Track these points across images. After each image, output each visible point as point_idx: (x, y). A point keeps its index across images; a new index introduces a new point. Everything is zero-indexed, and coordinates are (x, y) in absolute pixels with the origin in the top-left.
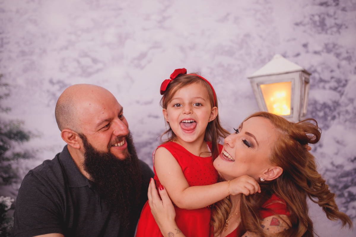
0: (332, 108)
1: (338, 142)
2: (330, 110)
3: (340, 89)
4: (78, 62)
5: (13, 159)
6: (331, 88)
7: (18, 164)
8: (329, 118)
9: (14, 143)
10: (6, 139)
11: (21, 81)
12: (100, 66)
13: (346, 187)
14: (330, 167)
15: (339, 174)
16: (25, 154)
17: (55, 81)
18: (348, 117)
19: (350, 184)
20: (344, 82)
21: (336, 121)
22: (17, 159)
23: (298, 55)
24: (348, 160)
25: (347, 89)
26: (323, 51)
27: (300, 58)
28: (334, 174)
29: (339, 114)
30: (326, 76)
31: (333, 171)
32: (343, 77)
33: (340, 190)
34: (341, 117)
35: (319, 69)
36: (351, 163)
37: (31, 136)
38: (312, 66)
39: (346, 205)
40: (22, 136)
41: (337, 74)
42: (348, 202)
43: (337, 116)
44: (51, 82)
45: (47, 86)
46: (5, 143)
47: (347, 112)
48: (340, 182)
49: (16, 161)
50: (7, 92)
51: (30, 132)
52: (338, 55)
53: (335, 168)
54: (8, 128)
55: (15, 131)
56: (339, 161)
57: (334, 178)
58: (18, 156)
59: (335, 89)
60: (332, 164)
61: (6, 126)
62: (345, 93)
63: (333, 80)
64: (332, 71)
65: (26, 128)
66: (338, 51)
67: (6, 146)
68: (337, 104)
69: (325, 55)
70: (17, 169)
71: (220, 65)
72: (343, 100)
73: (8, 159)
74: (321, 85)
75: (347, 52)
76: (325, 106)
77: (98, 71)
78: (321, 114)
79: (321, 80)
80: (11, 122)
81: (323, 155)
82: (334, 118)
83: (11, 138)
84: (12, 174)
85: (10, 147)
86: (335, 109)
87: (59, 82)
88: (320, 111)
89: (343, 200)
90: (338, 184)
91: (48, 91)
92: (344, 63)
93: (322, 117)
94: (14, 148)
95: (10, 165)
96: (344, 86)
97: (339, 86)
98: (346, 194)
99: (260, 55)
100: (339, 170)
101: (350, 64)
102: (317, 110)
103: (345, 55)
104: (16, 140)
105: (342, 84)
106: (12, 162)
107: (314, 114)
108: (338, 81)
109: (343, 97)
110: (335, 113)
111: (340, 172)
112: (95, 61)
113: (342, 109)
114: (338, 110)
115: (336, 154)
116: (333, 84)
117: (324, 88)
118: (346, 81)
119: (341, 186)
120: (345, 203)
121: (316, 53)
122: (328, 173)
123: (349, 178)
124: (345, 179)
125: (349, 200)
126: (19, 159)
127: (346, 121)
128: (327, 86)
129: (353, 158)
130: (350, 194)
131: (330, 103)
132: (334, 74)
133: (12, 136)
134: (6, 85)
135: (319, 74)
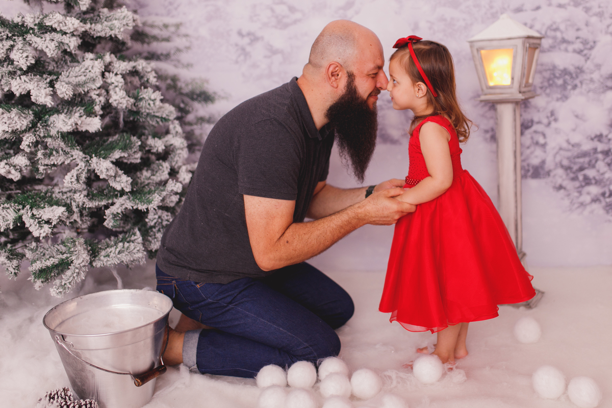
0: (574, 75)
1: (577, 116)
2: (572, 77)
3: (585, 52)
4: (273, 10)
5: (196, 124)
6: (575, 51)
7: (201, 129)
8: (569, 87)
9: (196, 105)
10: (187, 100)
11: (204, 32)
12: (298, 15)
13: (581, 169)
14: (565, 145)
15: (575, 154)
16: (210, 118)
17: (244, 32)
18: (592, 86)
19: (586, 166)
20: (592, 44)
21: (577, 91)
22: (201, 124)
23: (538, 8)
24: (587, 138)
25: (594, 52)
26: (569, 4)
27: (540, 12)
28: (569, 154)
29: (581, 83)
30: (570, 35)
31: (568, 150)
32: (590, 38)
33: (574, 173)
34: (584, 86)
35: (562, 27)
36: (591, 142)
37: (216, 97)
38: (555, 23)
39: (580, 189)
40: (205, 97)
41: (584, 34)
42: (582, 187)
43: (579, 85)
44: (240, 34)
45: (235, 38)
46: (186, 104)
47: (592, 80)
48: (575, 163)
49: (199, 126)
50: (187, 44)
51: (215, 93)
52: (587, 10)
53: (570, 147)
54: (190, 87)
55: (198, 92)
56: (576, 138)
57: (568, 158)
58: (201, 120)
59: (580, 52)
60: (568, 142)
61: (187, 85)
62: (592, 57)
63: (579, 40)
64: (578, 30)
65: (210, 88)
66: (588, 5)
67: (187, 108)
68: (580, 70)
69: (571, 8)
70: (201, 135)
71: (442, 19)
72: (589, 65)
73: (190, 124)
74: (563, 46)
75: (600, 7)
76: (565, 72)
77: (296, 22)
78: (560, 82)
79: (564, 41)
80: (194, 80)
81: (557, 131)
82: (575, 87)
83: (193, 99)
84: (195, 141)
85: (193, 109)
86: (577, 77)
87: (249, 34)
88: (558, 78)
89: (577, 184)
90: (572, 165)
91: (237, 45)
92: (594, 20)
93: (561, 86)
94: (197, 111)
95: (192, 131)
96: (592, 48)
97: (586, 49)
98: (581, 178)
99: (491, 7)
100: (576, 149)
101: (601, 21)
102: (555, 77)
103: (596, 10)
104: (200, 102)
105: (588, 46)
106: (195, 127)
107: (551, 82)
108: (585, 42)
109: (589, 62)
110: (577, 82)
111: (576, 151)
112: (292, 9)
113: (586, 77)
114: (580, 78)
115: (574, 130)
116: (578, 46)
117: (566, 50)
118: (595, 42)
119: (575, 167)
120: (579, 187)
121: (560, 6)
122: (562, 152)
123: (587, 159)
124: (581, 160)
125: (583, 184)
126: (203, 124)
127: (589, 91)
128: (571, 48)
129: (593, 136)
130: (586, 178)
131: (571, 69)
132: (580, 34)
133: (195, 97)
134: (186, 36)
135: (562, 32)
